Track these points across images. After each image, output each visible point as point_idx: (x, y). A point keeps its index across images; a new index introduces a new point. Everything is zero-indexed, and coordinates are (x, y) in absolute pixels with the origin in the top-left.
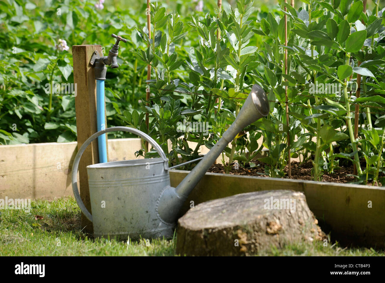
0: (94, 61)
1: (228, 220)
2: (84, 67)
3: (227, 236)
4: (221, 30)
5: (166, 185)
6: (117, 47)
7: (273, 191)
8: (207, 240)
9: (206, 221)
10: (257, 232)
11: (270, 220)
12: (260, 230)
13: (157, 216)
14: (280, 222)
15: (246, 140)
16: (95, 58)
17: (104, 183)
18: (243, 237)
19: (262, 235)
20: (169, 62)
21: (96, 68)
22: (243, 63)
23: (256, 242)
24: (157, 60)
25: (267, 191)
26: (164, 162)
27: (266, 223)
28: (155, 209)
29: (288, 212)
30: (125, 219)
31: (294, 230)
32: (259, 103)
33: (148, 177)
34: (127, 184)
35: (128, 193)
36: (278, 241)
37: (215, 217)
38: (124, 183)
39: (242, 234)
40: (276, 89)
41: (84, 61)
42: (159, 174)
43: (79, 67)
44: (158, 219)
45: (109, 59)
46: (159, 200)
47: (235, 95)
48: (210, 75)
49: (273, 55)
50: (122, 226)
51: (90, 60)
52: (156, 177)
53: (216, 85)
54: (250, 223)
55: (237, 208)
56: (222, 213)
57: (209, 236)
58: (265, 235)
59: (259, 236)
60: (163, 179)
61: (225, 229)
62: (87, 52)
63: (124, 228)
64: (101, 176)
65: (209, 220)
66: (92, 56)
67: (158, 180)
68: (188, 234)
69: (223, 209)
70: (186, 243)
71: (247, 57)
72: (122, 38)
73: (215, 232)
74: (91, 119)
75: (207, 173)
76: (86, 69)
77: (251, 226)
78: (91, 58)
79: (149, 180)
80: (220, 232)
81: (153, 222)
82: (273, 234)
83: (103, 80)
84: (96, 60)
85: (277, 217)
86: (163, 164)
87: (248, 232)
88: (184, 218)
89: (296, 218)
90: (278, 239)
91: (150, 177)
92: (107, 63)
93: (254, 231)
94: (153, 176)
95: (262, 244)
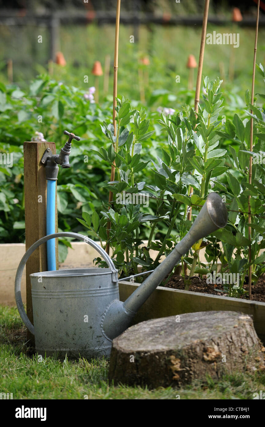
0: (46, 159)
1: (162, 344)
2: (34, 166)
3: (160, 362)
4: (189, 130)
5: (113, 299)
6: (70, 145)
7: (221, 312)
8: (138, 364)
9: (140, 343)
10: (192, 358)
11: (208, 346)
12: (195, 356)
13: (102, 333)
14: (219, 348)
15: (220, 250)
16: (47, 157)
17: (46, 294)
18: (177, 364)
19: (198, 362)
20: (132, 163)
21: (47, 167)
22: (208, 167)
23: (191, 370)
24: (120, 160)
25: (215, 311)
26: (112, 274)
27: (202, 349)
28: (100, 325)
29: (229, 337)
30: (67, 334)
31: (234, 358)
32: (214, 213)
33: (94, 289)
34: (70, 296)
35: (71, 305)
36: (216, 370)
37: (151, 338)
38: (67, 295)
39: (175, 360)
40: (239, 198)
41: (35, 159)
42: (106, 286)
43: (29, 166)
44: (103, 336)
45: (60, 158)
46: (104, 315)
47: (198, 203)
48: (175, 179)
49: (238, 161)
50: (64, 342)
51: (41, 157)
52: (102, 289)
53: (181, 190)
54: (185, 348)
55: (177, 329)
56: (160, 335)
57: (140, 360)
58: (201, 362)
59: (194, 363)
60: (110, 292)
61: (158, 353)
62: (38, 149)
63: (65, 344)
64: (43, 286)
65: (144, 342)
66: (44, 154)
67: (104, 292)
68: (120, 357)
69: (162, 330)
70: (117, 366)
71: (212, 161)
72: (75, 136)
73: (147, 356)
74: (41, 223)
75: (159, 288)
76: (36, 168)
77: (186, 352)
78: (43, 156)
79: (94, 292)
80: (153, 356)
81: (98, 340)
82: (210, 362)
83: (55, 180)
84: (48, 159)
85: (216, 343)
86: (111, 275)
87: (182, 359)
88: (120, 338)
89: (238, 345)
90: (215, 367)
91: (96, 289)
92: (58, 162)
93: (189, 357)
94: (99, 289)
95: (198, 372)
